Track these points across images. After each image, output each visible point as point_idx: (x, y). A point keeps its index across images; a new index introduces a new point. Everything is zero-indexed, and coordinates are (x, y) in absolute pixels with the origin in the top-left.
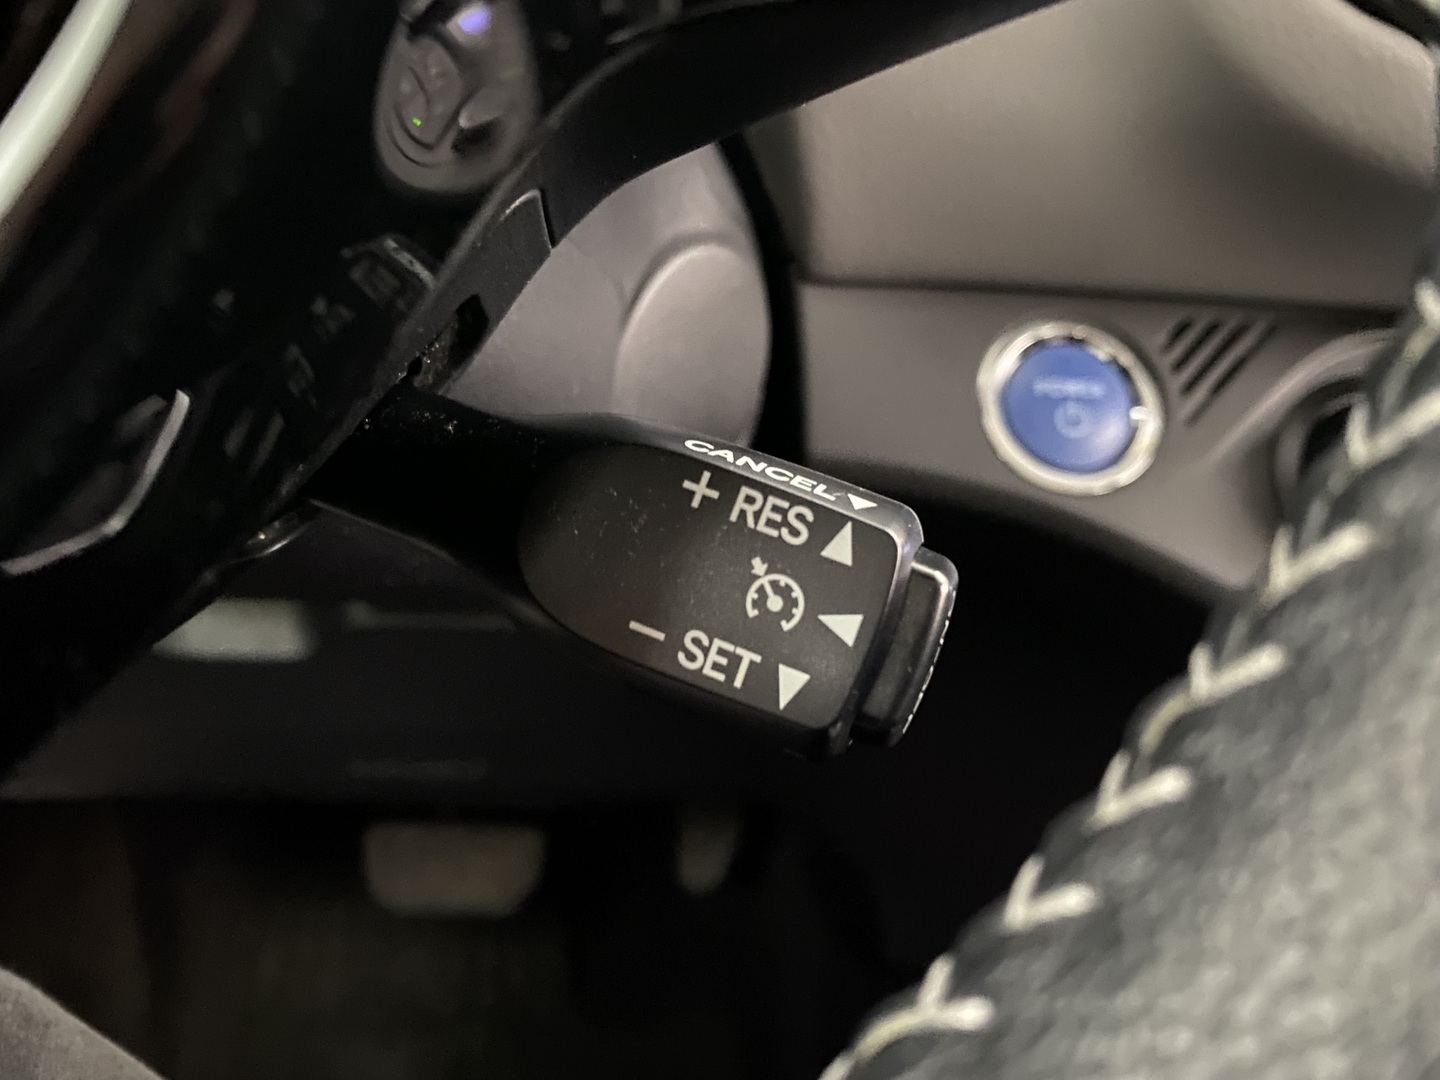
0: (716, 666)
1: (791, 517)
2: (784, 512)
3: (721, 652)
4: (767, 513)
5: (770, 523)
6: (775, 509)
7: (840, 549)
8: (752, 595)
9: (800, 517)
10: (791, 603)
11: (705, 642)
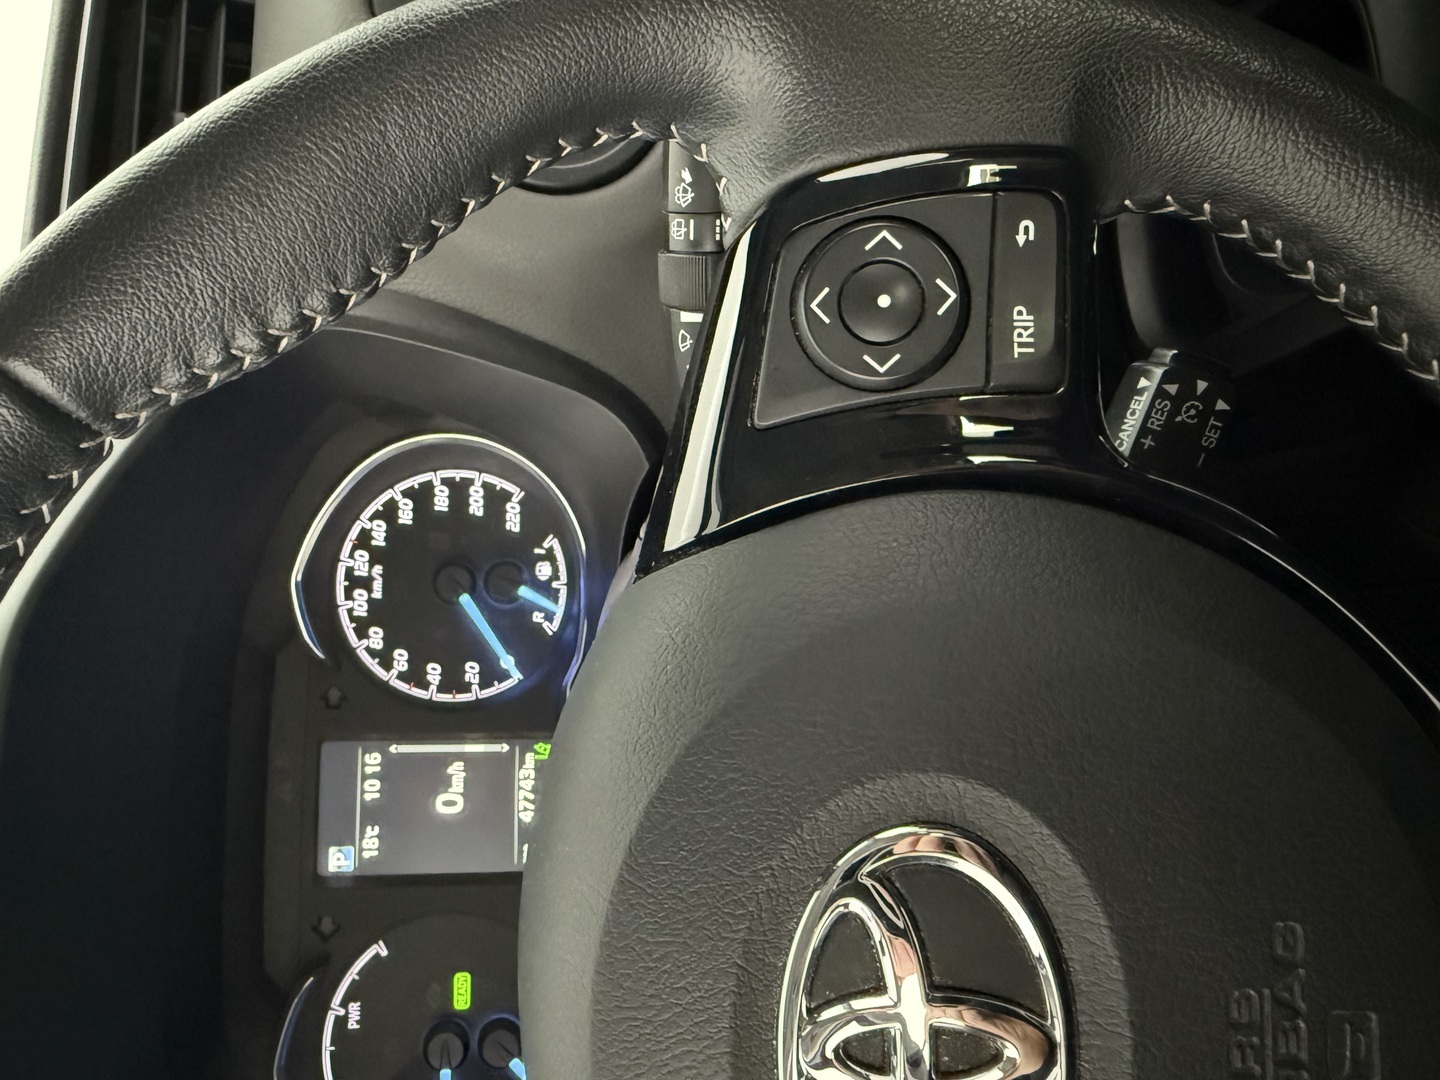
0: (1215, 434)
1: (1159, 407)
2: (1158, 410)
3: (1210, 432)
4: (1158, 417)
5: (1162, 415)
6: (1156, 413)
7: (1172, 389)
8: (1189, 421)
9: (1159, 404)
10: (1193, 406)
11: (1205, 438)
